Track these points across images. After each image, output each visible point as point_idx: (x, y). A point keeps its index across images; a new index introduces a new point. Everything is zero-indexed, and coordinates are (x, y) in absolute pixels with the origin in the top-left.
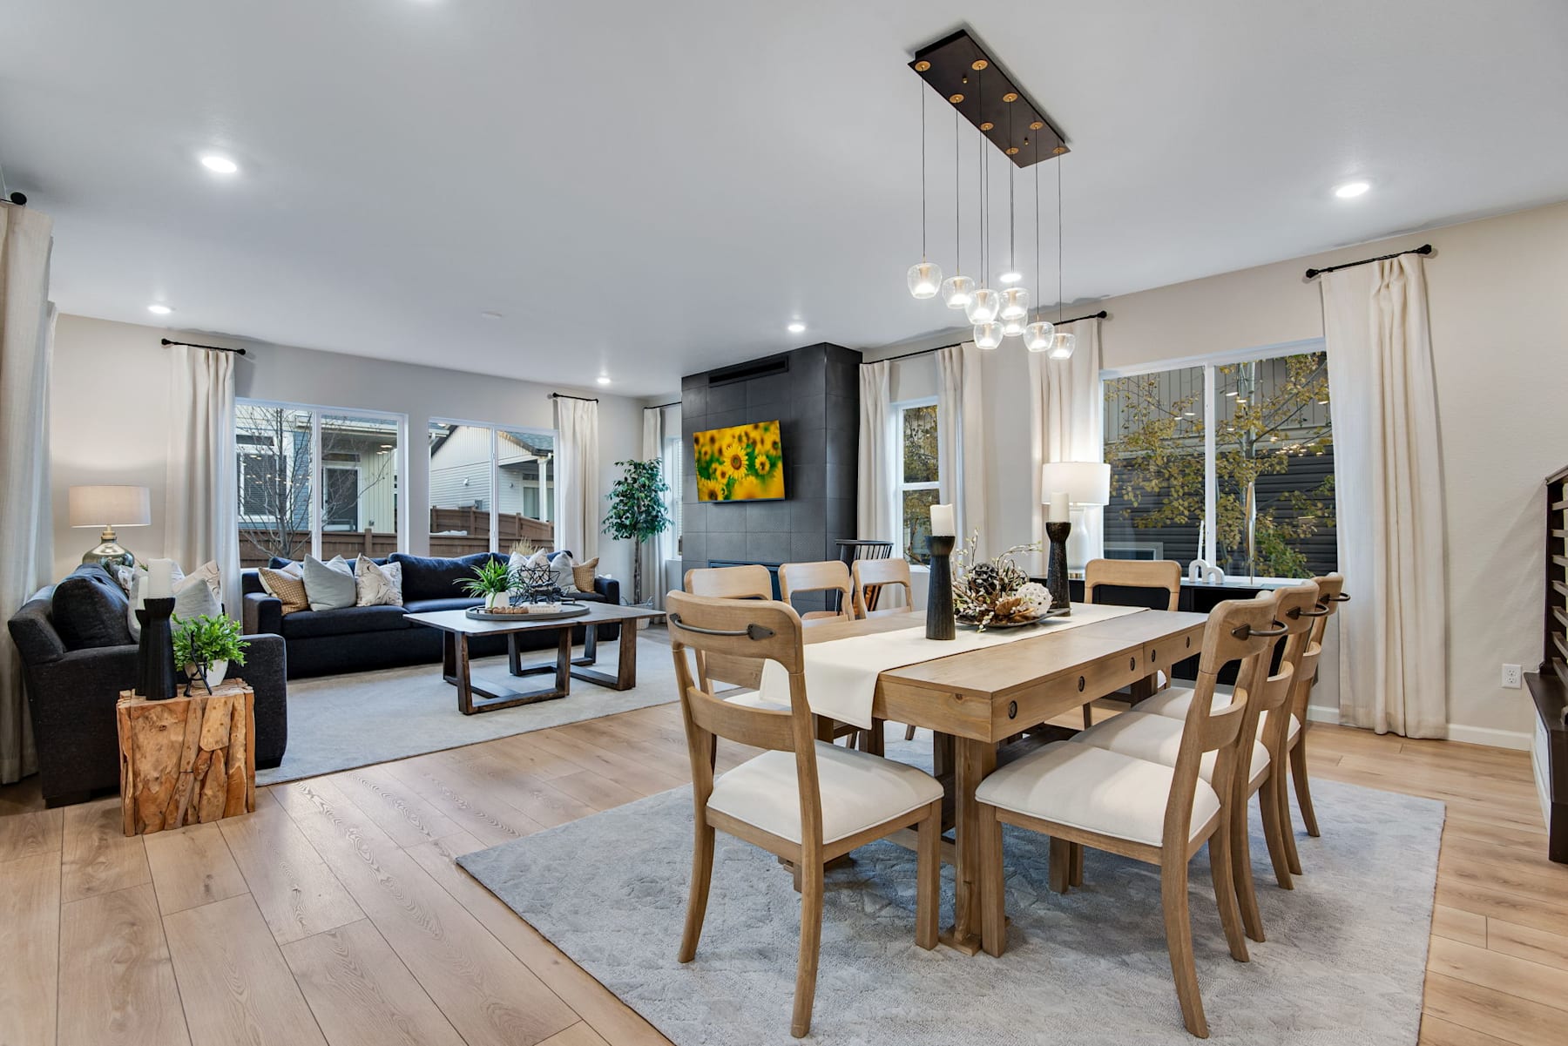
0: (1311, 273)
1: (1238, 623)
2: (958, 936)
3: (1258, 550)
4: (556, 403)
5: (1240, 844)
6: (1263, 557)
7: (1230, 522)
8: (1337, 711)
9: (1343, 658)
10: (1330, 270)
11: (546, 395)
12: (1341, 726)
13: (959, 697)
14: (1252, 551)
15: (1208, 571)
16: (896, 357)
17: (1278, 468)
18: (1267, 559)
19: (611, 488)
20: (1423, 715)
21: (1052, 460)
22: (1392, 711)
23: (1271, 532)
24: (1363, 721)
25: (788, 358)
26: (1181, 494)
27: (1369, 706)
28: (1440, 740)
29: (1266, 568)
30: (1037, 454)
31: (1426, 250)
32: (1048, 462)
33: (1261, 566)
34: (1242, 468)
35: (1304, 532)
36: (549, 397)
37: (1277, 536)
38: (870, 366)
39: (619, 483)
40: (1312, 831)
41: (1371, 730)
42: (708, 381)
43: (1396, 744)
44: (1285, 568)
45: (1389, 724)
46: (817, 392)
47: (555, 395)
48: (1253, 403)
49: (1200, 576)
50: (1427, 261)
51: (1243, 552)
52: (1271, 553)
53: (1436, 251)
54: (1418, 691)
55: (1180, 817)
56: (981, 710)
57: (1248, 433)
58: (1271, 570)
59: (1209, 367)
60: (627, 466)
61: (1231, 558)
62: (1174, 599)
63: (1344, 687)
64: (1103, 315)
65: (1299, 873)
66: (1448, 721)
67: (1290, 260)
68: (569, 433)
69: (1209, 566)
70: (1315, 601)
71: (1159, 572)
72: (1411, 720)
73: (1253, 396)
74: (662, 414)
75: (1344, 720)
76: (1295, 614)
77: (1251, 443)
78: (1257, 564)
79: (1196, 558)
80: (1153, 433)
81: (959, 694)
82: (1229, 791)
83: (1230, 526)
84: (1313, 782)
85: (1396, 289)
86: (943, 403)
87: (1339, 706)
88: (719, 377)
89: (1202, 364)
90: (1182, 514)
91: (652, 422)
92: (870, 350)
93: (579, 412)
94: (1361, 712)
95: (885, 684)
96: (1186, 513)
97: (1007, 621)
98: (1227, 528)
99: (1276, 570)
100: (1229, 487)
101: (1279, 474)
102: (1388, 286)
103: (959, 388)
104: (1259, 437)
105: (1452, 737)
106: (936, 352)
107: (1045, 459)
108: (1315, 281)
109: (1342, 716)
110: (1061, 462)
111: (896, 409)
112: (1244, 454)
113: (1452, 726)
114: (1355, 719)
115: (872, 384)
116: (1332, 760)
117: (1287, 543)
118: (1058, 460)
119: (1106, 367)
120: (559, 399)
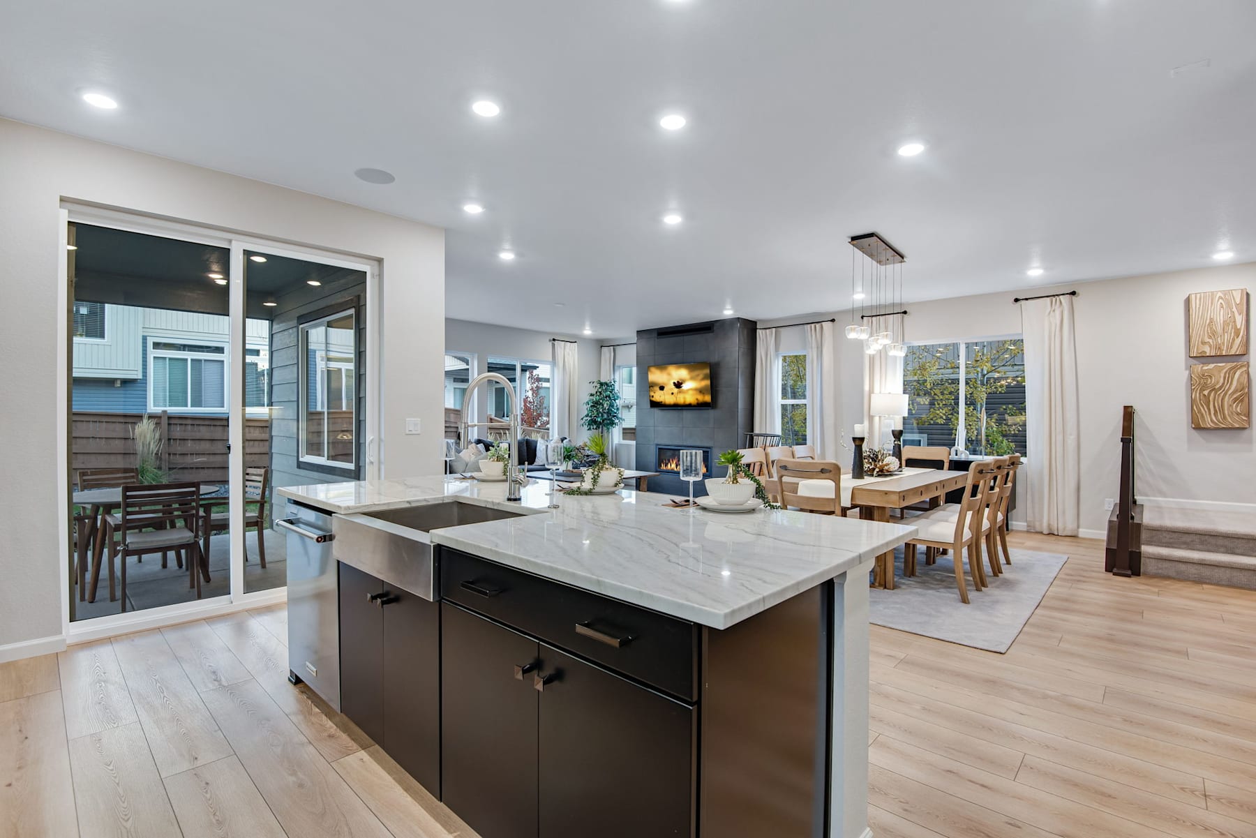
0: (1017, 300)
1: (979, 468)
2: (877, 584)
3: (987, 441)
4: (554, 345)
5: (979, 552)
6: (989, 444)
7: (971, 423)
8: (1026, 524)
9: (1029, 497)
10: (1027, 299)
11: (548, 340)
12: (1028, 532)
13: (886, 494)
14: (984, 442)
15: (960, 451)
16: (778, 326)
17: (1000, 390)
18: (992, 445)
19: (587, 398)
20: (1066, 524)
21: (875, 392)
22: (1052, 523)
23: (995, 429)
24: (1038, 529)
25: (713, 325)
26: (941, 406)
27: (1041, 521)
28: (1075, 537)
29: (991, 451)
30: (867, 388)
31: (1073, 293)
32: (873, 393)
33: (988, 450)
34: (978, 391)
35: (1014, 430)
36: (550, 341)
37: (998, 432)
38: (764, 331)
39: (592, 395)
40: (1008, 562)
41: (1041, 533)
42: (656, 335)
43: (1053, 538)
44: (1002, 451)
45: (1050, 529)
46: (733, 346)
47: (554, 340)
48: (985, 352)
49: (956, 455)
50: (1074, 297)
51: (978, 442)
52: (994, 442)
53: (1079, 294)
54: (1064, 513)
55: (960, 533)
56: (895, 498)
57: (982, 370)
58: (994, 452)
59: (963, 343)
60: (595, 384)
61: (973, 446)
62: (946, 465)
63: (1029, 511)
64: (905, 312)
65: (1002, 573)
66: (1078, 527)
67: (1006, 292)
68: (561, 364)
69: (961, 450)
70: (1007, 463)
71: (938, 453)
72: (1061, 526)
73: (985, 349)
74: (614, 350)
75: (1029, 528)
76: (999, 468)
77: (984, 376)
78: (986, 449)
79: (954, 445)
80: (925, 370)
81: (886, 493)
82: (975, 531)
83: (970, 425)
84: (1010, 550)
85: (1058, 312)
86: (812, 355)
87: (1026, 521)
88: (663, 333)
89: (958, 342)
90: (941, 417)
91: (608, 355)
92: (763, 321)
93: (567, 350)
94: (1037, 524)
95: (855, 491)
96: (944, 417)
97: (883, 473)
98: (969, 427)
99: (997, 452)
100: (971, 402)
101: (1000, 393)
102: (1054, 311)
103: (820, 348)
104: (988, 373)
105: (1080, 535)
106: (806, 326)
107: (871, 392)
108: (1019, 303)
109: (1028, 526)
110: (880, 393)
111: (777, 356)
112: (979, 382)
113: (1080, 530)
114: (1034, 527)
115: (765, 340)
116: (1020, 543)
117: (1004, 436)
118: (878, 392)
119: (906, 341)
120: (556, 342)
